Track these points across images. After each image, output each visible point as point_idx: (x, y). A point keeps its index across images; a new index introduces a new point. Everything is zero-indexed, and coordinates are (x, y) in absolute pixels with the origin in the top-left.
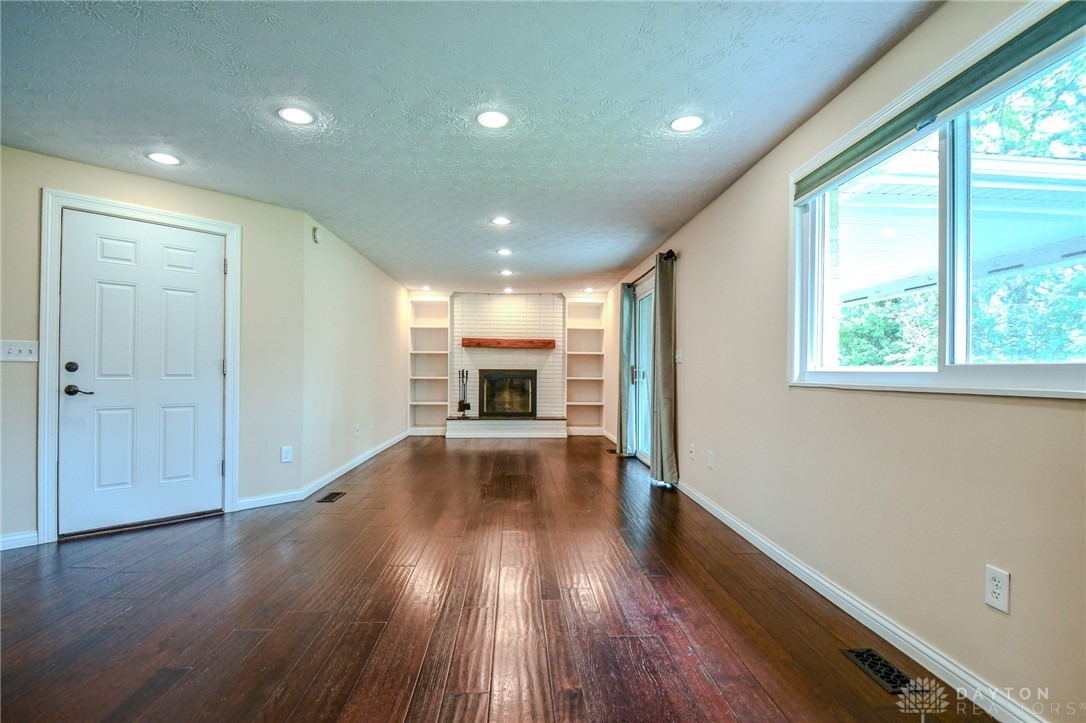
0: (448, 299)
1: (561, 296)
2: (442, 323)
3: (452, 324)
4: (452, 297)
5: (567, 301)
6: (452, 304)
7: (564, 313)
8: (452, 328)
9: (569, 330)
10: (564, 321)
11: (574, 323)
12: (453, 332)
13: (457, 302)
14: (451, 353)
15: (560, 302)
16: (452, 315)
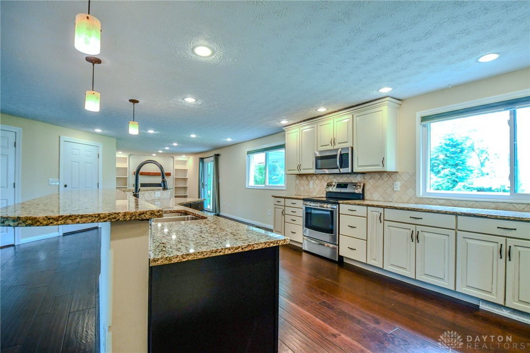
0: (128, 157)
1: (173, 157)
2: (126, 165)
3: (129, 166)
4: (129, 156)
5: (175, 159)
6: (129, 159)
7: (174, 163)
8: (129, 168)
9: (176, 169)
10: (174, 166)
11: (177, 167)
12: (129, 169)
13: (131, 157)
14: (129, 177)
15: (172, 159)
16: (129, 163)
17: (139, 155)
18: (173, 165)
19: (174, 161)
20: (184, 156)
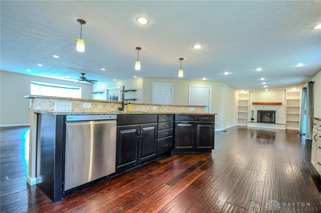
0: (248, 93)
2: (247, 99)
3: (250, 99)
4: (250, 92)
9: (287, 100)
11: (289, 98)
12: (250, 101)
13: (251, 93)
14: (249, 106)
15: (284, 92)
16: (250, 97)
17: (257, 91)
18: (285, 96)
19: (286, 93)
20: (294, 88)
